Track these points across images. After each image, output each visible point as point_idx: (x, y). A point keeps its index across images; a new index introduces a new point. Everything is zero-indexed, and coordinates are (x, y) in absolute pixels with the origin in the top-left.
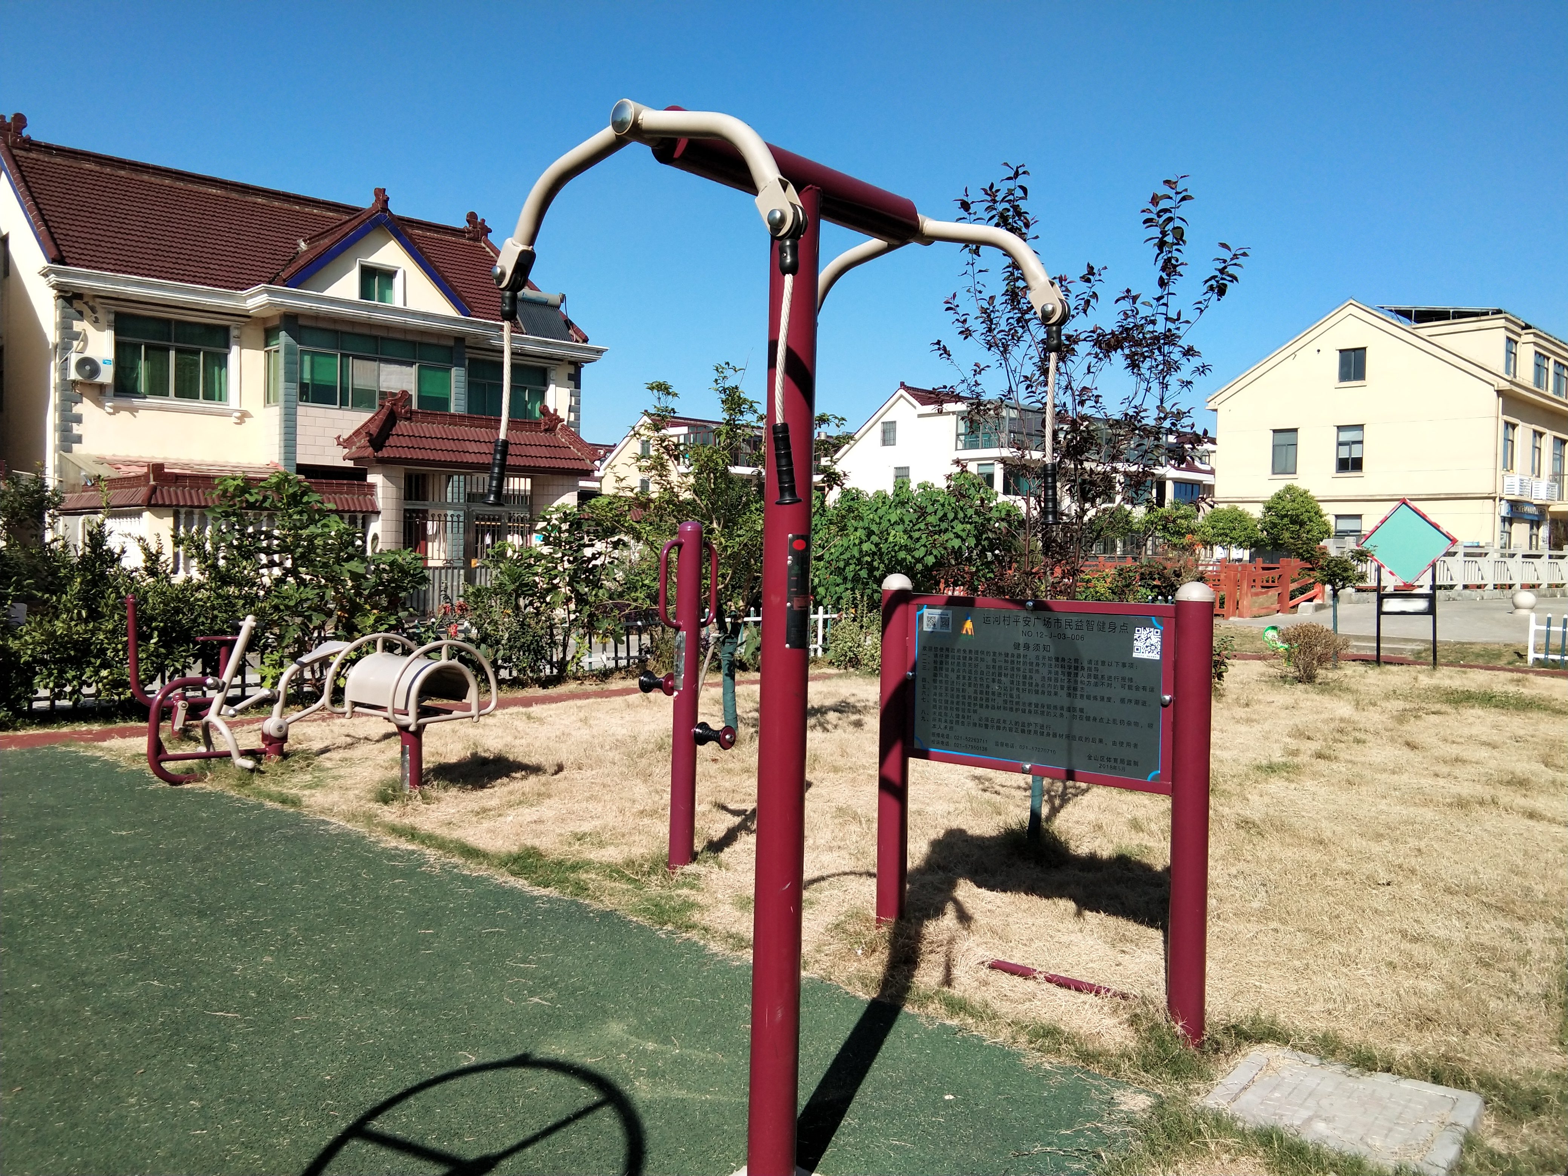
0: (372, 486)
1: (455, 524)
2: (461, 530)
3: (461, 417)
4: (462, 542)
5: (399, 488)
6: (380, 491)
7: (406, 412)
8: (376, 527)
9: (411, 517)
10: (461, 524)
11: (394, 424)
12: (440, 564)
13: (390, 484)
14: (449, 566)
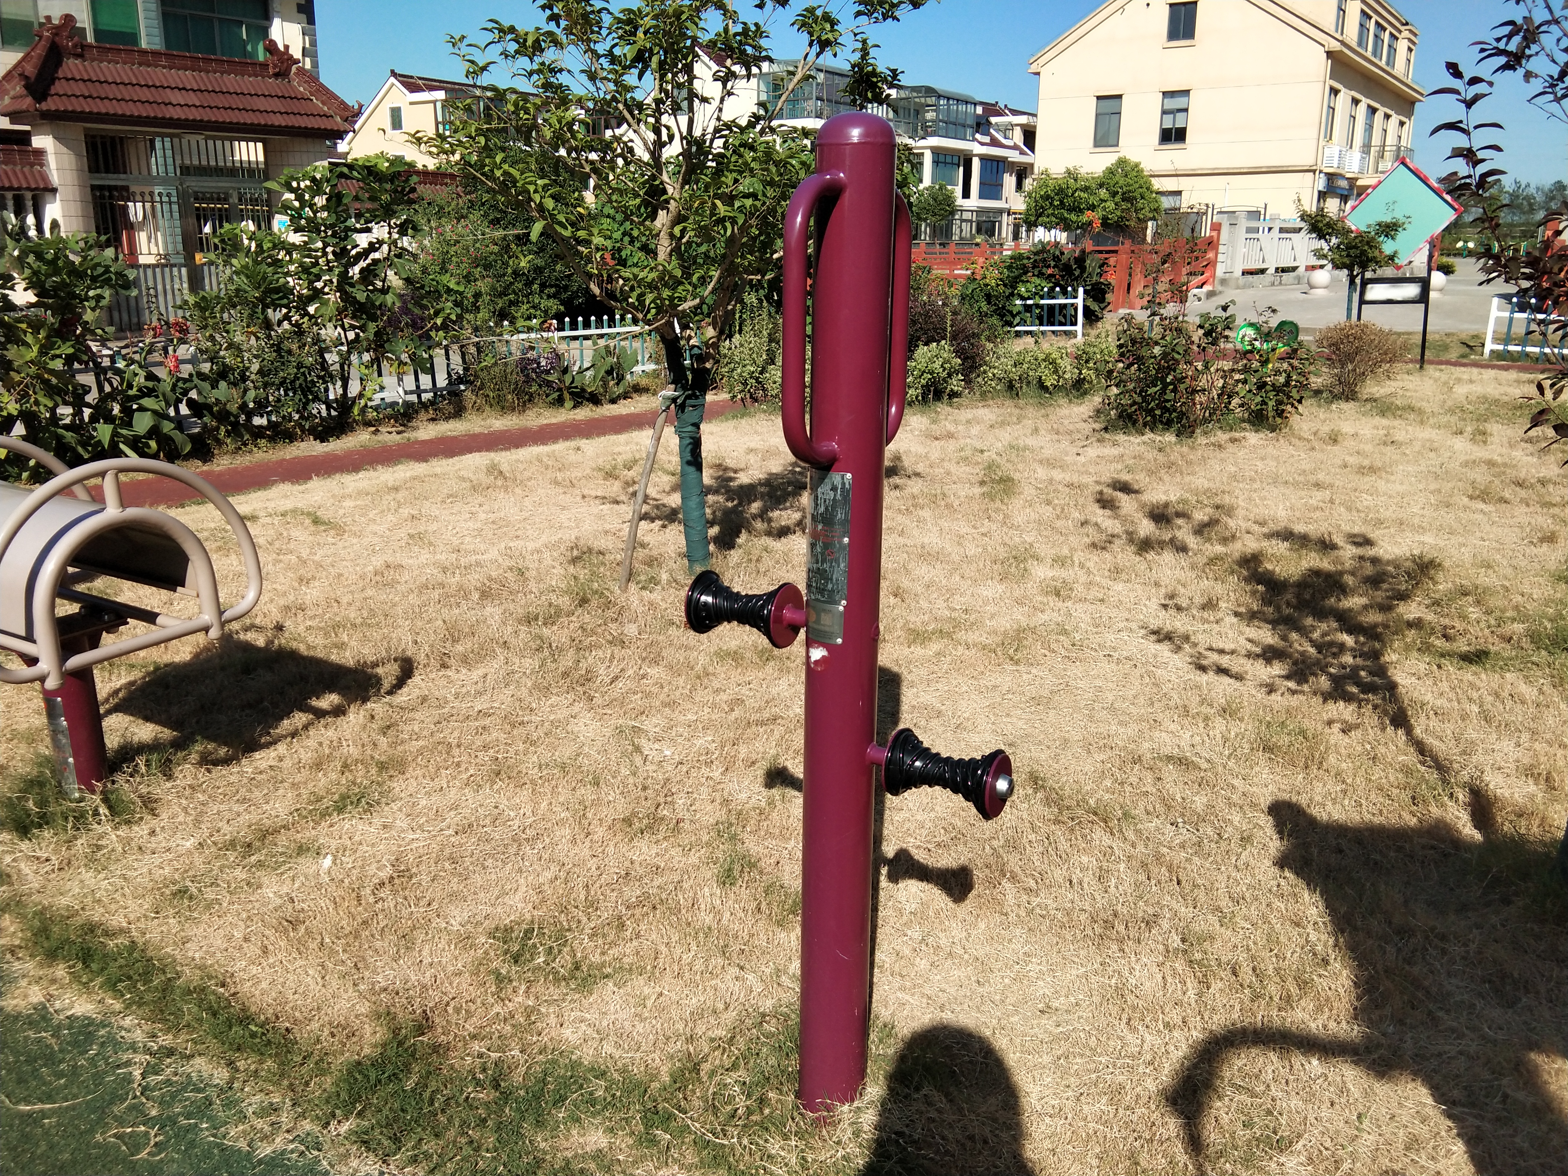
0: (40, 153)
1: (166, 207)
2: (176, 215)
3: (155, 53)
4: (178, 231)
5: (78, 155)
6: (52, 160)
7: (75, 46)
8: (53, 211)
9: (102, 197)
10: (175, 207)
11: (59, 64)
12: (152, 260)
13: (65, 150)
14: (165, 264)
